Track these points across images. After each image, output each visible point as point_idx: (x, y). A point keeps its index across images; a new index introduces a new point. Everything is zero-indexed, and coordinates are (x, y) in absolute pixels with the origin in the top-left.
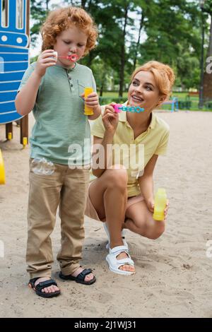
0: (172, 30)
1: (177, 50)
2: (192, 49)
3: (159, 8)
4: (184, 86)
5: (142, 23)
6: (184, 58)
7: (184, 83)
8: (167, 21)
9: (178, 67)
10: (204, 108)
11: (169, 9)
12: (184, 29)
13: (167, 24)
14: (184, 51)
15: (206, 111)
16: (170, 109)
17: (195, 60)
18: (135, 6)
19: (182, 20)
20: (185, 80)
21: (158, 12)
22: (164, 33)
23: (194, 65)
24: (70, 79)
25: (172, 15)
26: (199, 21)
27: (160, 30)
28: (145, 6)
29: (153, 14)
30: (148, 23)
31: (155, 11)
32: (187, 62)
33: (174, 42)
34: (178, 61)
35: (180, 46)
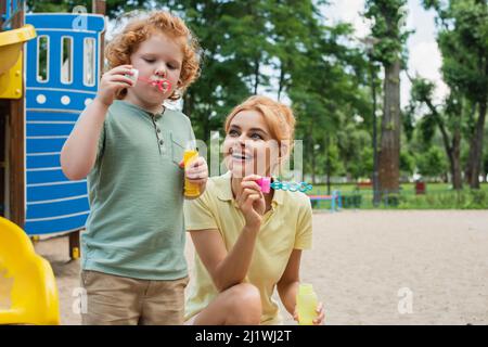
0: (327, 91)
1: (336, 120)
2: (359, 119)
3: (307, 59)
4: (349, 175)
5: (282, 82)
6: (348, 132)
7: (350, 170)
8: (319, 77)
9: (339, 146)
10: (382, 205)
11: (322, 60)
12: (346, 88)
13: (319, 82)
14: (346, 121)
15: (385, 208)
16: (329, 208)
17: (365, 134)
18: (270, 57)
19: (341, 74)
20: (351, 165)
21: (304, 65)
22: (316, 95)
23: (363, 143)
24: (159, 131)
25: (327, 68)
26: (366, 76)
27: (309, 91)
28: (285, 56)
29: (297, 67)
30: (290, 82)
31: (300, 63)
32: (352, 139)
33: (331, 109)
34: (339, 137)
35: (341, 114)
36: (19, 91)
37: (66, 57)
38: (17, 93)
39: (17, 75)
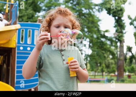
0: (103, 49)
1: (105, 57)
2: (111, 57)
3: (97, 39)
4: (108, 73)
5: (90, 46)
6: (108, 60)
7: (108, 71)
8: (100, 44)
9: (105, 64)
11: (101, 40)
12: (108, 48)
13: (100, 46)
14: (108, 57)
17: (113, 61)
18: (86, 39)
19: (106, 44)
21: (96, 41)
22: (99, 50)
23: (112, 63)
24: (63, 56)
25: (102, 42)
27: (97, 48)
28: (91, 38)
30: (92, 46)
32: (109, 62)
33: (103, 54)
34: (105, 62)
35: (106, 55)
36: (15, 45)
37: (29, 36)
38: (14, 46)
39: (14, 40)
